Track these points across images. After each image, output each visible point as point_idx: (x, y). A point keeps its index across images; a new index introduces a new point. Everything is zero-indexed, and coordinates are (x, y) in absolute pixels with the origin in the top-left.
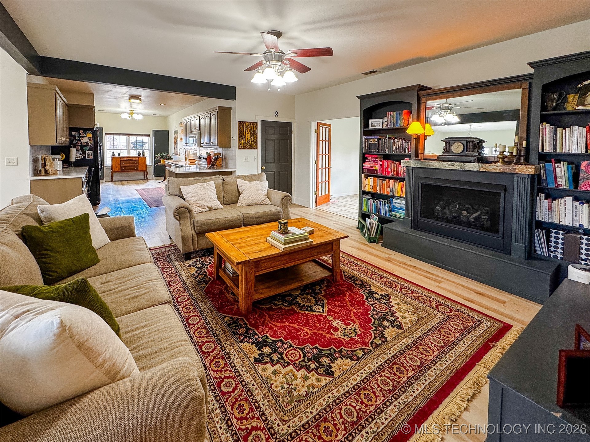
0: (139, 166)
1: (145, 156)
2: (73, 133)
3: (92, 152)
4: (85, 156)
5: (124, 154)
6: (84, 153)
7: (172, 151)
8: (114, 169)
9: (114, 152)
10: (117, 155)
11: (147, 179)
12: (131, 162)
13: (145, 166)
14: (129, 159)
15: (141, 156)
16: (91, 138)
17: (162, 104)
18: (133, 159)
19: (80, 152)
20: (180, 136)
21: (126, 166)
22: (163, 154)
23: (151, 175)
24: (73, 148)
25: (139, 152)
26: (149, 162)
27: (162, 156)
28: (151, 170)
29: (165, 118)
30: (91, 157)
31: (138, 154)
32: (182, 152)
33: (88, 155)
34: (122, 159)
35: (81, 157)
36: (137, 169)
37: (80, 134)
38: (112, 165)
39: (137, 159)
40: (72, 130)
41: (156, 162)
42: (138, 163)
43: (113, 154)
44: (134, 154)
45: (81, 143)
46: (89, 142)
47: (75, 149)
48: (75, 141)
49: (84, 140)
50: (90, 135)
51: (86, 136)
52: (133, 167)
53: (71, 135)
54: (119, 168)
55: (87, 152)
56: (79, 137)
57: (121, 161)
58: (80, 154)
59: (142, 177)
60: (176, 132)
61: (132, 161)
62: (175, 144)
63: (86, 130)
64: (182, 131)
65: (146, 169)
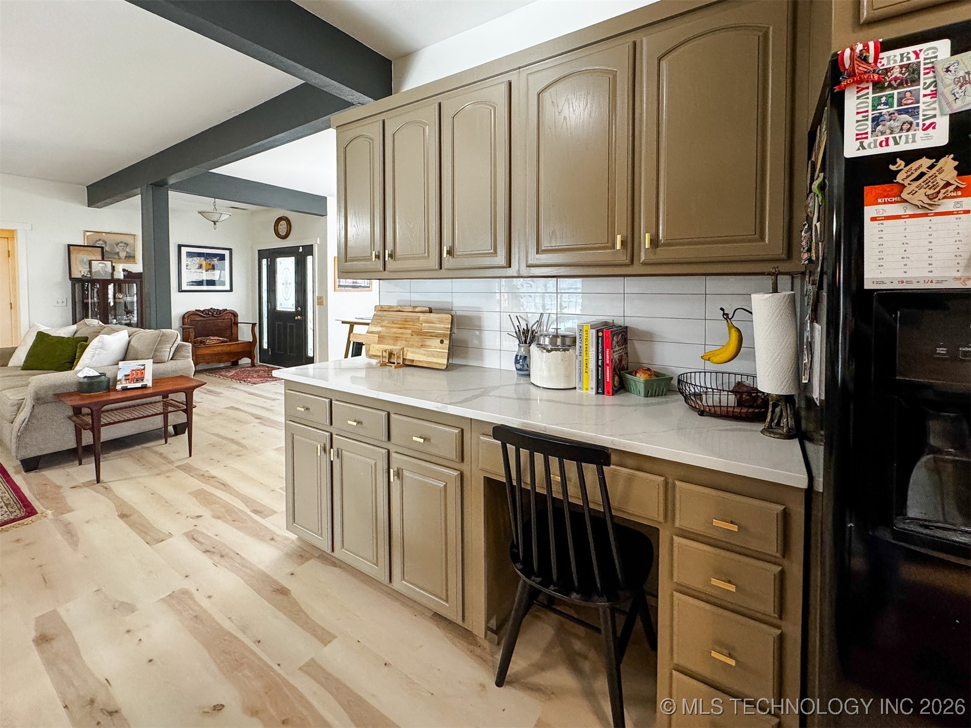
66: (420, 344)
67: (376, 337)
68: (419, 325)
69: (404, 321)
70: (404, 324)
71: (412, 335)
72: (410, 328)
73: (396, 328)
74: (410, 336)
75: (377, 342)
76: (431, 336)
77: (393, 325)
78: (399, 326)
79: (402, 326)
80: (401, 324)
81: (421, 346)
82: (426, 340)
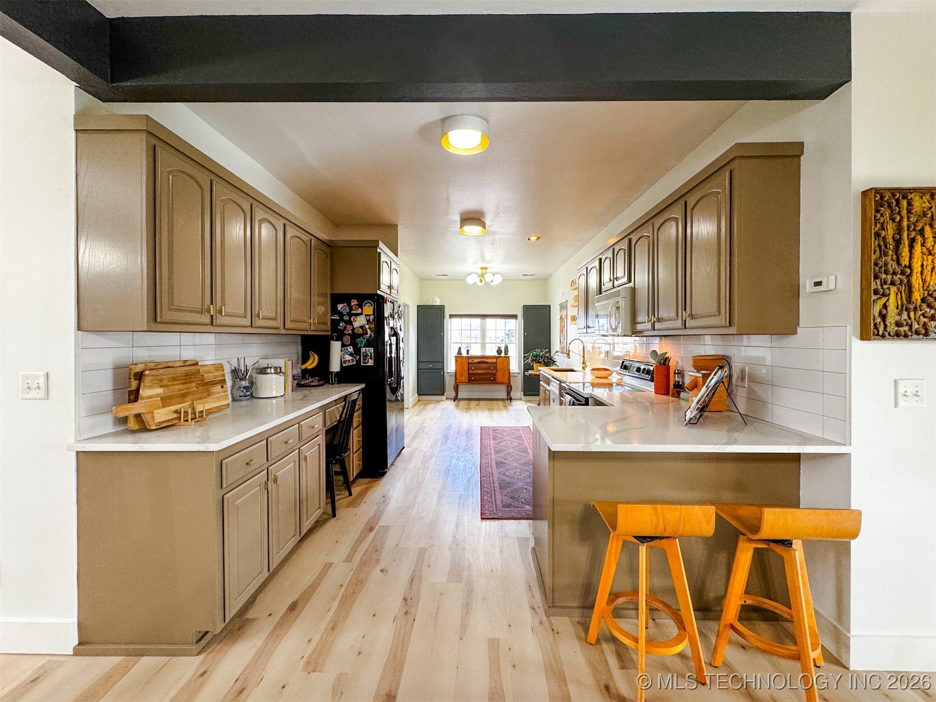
0: (498, 374)
1: (509, 355)
2: (340, 307)
3: (372, 350)
4: (360, 358)
5: (476, 351)
6: (357, 351)
7: (556, 346)
8: (460, 379)
9: (460, 348)
10: (464, 354)
11: (511, 399)
12: (484, 365)
13: (507, 372)
14: (483, 361)
15: (503, 355)
16: (372, 317)
17: (533, 238)
18: (489, 361)
19: (351, 349)
20: (572, 311)
21: (479, 374)
22: (538, 351)
23: (517, 392)
24: (337, 340)
25: (499, 348)
26: (515, 366)
27: (536, 356)
28: (518, 383)
29: (544, 281)
30: (371, 363)
31: (498, 351)
32: (575, 348)
33: (366, 356)
34: (470, 361)
35: (353, 361)
36: (494, 379)
37: (351, 308)
38: (456, 371)
39: (494, 360)
40: (336, 299)
41: (528, 367)
42: (496, 368)
43: (459, 352)
44: (491, 351)
45: (353, 330)
46: (367, 326)
47: (339, 343)
48: (342, 325)
49: (359, 322)
50: (368, 309)
51: (361, 314)
52: (488, 376)
53: (334, 311)
54: (465, 378)
55: (363, 350)
56: (350, 315)
57: (469, 363)
58: (351, 355)
59: (504, 395)
60: (563, 307)
61: (487, 365)
62: (561, 331)
63: (362, 299)
64: (577, 298)
65: (509, 380)
66: (207, 393)
67: (159, 400)
68: (201, 377)
69: (186, 376)
70: (187, 379)
71: (197, 388)
72: (193, 382)
73: (180, 384)
74: (195, 389)
75: (161, 404)
76: (213, 384)
77: (175, 383)
78: (182, 381)
79: (184, 381)
80: (184, 379)
81: (208, 395)
82: (210, 388)
